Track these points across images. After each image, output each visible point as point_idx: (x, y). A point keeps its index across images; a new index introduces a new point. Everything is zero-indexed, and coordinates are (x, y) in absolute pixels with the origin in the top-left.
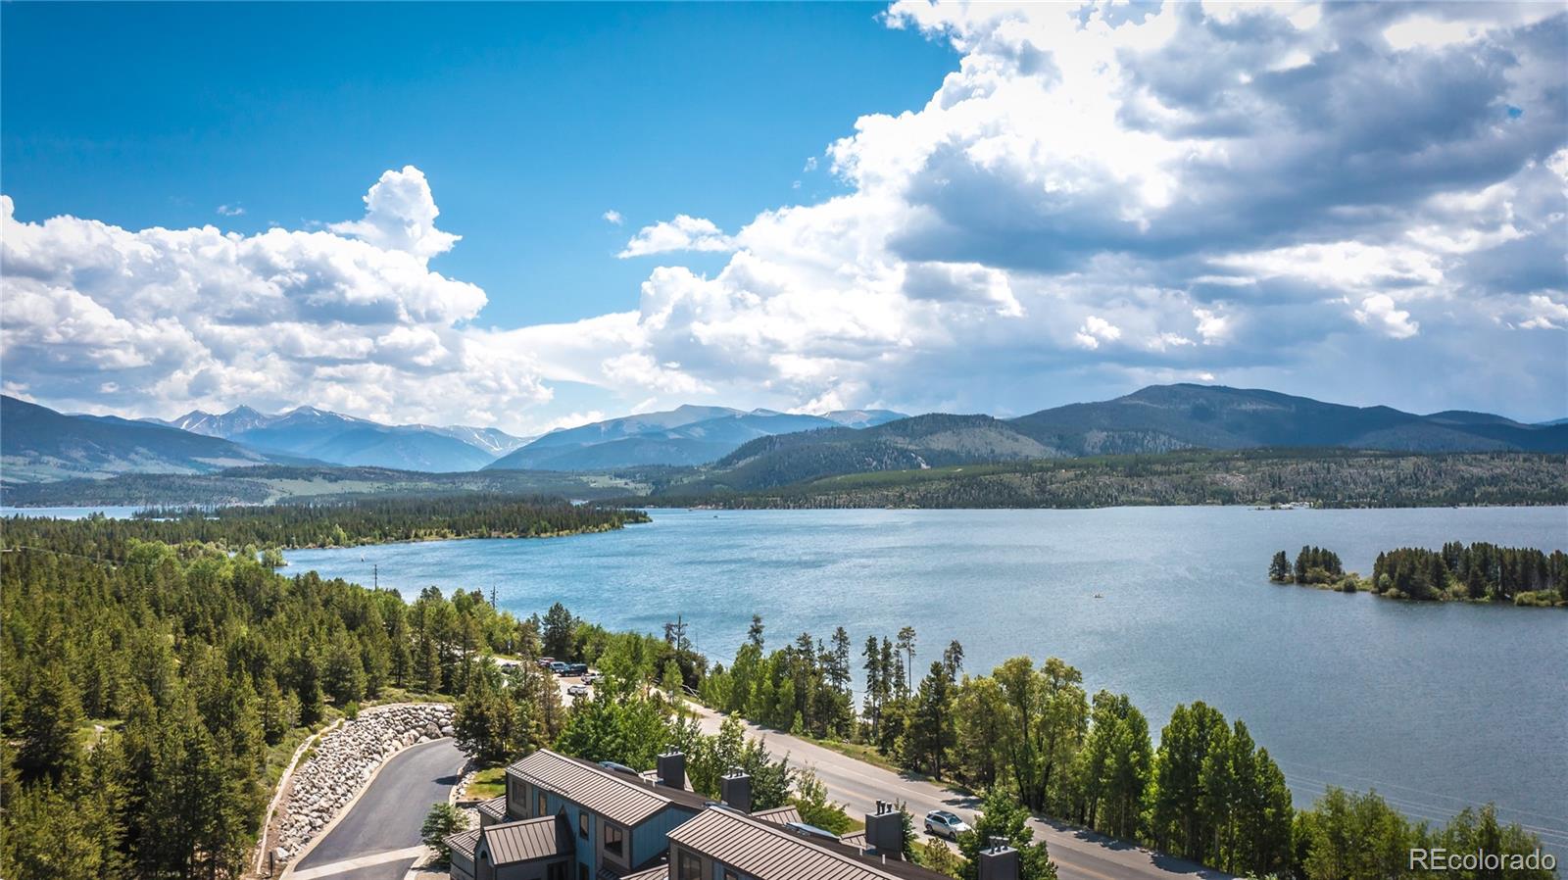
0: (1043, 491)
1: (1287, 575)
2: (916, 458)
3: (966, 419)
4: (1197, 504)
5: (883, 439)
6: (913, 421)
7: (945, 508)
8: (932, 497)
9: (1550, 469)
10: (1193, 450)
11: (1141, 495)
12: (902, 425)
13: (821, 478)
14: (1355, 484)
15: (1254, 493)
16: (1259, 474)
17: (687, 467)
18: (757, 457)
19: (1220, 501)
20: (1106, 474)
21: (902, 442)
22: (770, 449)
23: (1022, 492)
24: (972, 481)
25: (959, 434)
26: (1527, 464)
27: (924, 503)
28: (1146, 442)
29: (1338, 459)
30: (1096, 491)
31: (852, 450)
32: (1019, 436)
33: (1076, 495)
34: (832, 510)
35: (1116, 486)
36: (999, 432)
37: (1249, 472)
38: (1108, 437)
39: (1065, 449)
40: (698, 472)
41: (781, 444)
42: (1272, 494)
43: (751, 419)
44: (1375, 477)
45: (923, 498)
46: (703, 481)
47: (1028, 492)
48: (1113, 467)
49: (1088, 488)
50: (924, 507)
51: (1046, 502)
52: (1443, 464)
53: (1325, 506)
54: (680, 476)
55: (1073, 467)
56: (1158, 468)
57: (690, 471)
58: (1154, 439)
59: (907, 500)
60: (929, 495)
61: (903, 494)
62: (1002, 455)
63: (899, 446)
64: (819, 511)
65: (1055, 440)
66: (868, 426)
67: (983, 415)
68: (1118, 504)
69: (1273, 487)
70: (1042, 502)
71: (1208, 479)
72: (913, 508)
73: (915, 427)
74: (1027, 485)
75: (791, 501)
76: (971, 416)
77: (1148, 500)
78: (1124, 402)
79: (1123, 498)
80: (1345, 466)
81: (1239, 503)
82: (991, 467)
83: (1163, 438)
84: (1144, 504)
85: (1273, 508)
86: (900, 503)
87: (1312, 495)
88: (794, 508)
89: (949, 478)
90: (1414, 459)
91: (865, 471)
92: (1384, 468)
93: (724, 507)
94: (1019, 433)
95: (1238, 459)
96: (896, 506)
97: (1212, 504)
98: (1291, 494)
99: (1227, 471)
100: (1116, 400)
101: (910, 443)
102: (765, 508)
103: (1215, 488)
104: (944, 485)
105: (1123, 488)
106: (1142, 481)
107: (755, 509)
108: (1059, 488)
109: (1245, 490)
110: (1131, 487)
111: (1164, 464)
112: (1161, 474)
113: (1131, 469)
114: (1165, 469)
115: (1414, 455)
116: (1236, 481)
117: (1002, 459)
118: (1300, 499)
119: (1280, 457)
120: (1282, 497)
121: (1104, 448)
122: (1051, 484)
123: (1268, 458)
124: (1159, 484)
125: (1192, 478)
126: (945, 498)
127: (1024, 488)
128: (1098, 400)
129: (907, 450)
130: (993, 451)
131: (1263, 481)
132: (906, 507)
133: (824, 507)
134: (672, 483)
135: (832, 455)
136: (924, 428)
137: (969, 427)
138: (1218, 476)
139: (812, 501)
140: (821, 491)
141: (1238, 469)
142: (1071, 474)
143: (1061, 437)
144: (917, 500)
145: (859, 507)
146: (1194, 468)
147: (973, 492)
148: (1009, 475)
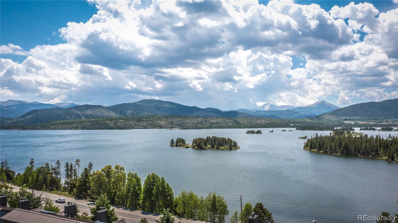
0: (116, 125)
1: (174, 144)
2: (81, 116)
3: (95, 106)
4: (154, 128)
5: (72, 111)
6: (81, 106)
7: (89, 129)
8: (86, 127)
9: (228, 121)
10: (153, 115)
11: (140, 126)
12: (78, 107)
13: (53, 121)
14: (189, 124)
15: (167, 126)
16: (168, 121)
18: (33, 115)
19: (159, 128)
20: (132, 121)
21: (77, 112)
22: (38, 113)
23: (110, 125)
24: (97, 122)
25: (94, 110)
26: (223, 120)
27: (83, 128)
28: (142, 113)
29: (185, 118)
30: (129, 125)
31: (63, 114)
32: (110, 111)
33: (124, 126)
35: (134, 124)
36: (105, 110)
37: (165, 121)
38: (132, 112)
39: (121, 115)
40: (14, 119)
41: (41, 112)
42: (171, 126)
43: (31, 104)
44: (193, 122)
45: (83, 127)
46: (15, 122)
47: (112, 125)
48: (133, 119)
49: (127, 124)
50: (83, 129)
51: (117, 128)
52: (207, 120)
53: (182, 129)
54: (7, 120)
55: (124, 119)
56: (145, 120)
57: (11, 119)
58: (144, 113)
59: (78, 127)
60: (85, 126)
61: (77, 126)
62: (105, 116)
63: (76, 113)
64: (52, 130)
65: (119, 112)
66: (68, 107)
67: (100, 105)
68: (135, 129)
69: (171, 124)
70: (115, 128)
71: (156, 123)
72: (80, 129)
73: (81, 108)
74: (112, 124)
75: (44, 128)
76: (97, 106)
77: (142, 127)
78: (137, 103)
79: (136, 127)
80: (187, 120)
81: (163, 128)
82: (102, 119)
83: (146, 112)
84: (141, 128)
85: (171, 129)
86: (76, 128)
87: (179, 127)
88: (44, 130)
89: (90, 122)
91: (67, 120)
92: (195, 120)
93: (22, 129)
95: (163, 118)
96: (75, 129)
97: (157, 128)
98: (175, 126)
99: (161, 121)
100: (134, 103)
101: (80, 112)
102: (35, 130)
103: (158, 125)
104: (89, 124)
105: (136, 125)
106: (140, 123)
107: (32, 130)
108: (120, 124)
109: (165, 125)
110: (138, 124)
112: (145, 121)
113: (138, 120)
114: (146, 120)
115: (201, 117)
116: (163, 123)
117: (105, 117)
118: (177, 127)
119: (173, 117)
120: (173, 127)
121: (131, 115)
122: (118, 123)
123: (170, 118)
124: (145, 123)
125: (153, 122)
126: (89, 127)
127: (111, 124)
128: (130, 103)
129: (79, 114)
130: (103, 115)
131: (169, 123)
132: (78, 129)
133: (54, 130)
134: (5, 122)
135: (57, 115)
136: (84, 108)
137: (96, 108)
138: (159, 122)
139: (50, 128)
140: (54, 125)
141: (163, 120)
142: (123, 121)
143: (121, 112)
144: (81, 127)
145: (64, 129)
146: (153, 120)
147: (97, 125)
148: (107, 121)
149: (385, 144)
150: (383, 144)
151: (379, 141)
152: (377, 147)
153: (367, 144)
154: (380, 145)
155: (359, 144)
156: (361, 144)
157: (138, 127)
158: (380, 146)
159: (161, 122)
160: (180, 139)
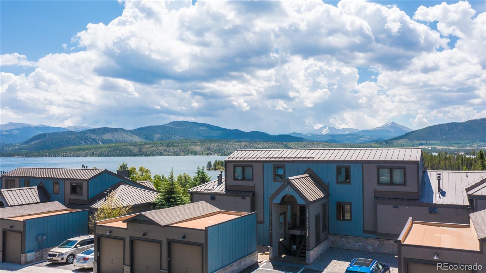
0: (140, 151)
1: (211, 168)
2: (98, 141)
3: (115, 129)
4: (187, 155)
5: (87, 135)
6: (97, 130)
7: (108, 156)
9: (277, 146)
10: (186, 140)
11: (170, 153)
12: (93, 131)
13: (64, 147)
14: (230, 149)
15: (203, 152)
16: (204, 147)
17: (11, 144)
18: (39, 140)
19: (193, 154)
20: (160, 146)
21: (93, 136)
22: (45, 138)
24: (117, 148)
25: (113, 134)
26: (272, 144)
27: (101, 155)
28: (172, 138)
29: (225, 143)
30: (157, 151)
31: (76, 138)
32: (133, 135)
33: (151, 152)
34: (68, 157)
35: (163, 150)
36: (127, 134)
37: (201, 146)
38: (161, 136)
39: (147, 139)
40: (15, 145)
41: (49, 136)
42: (208, 152)
43: (37, 128)
45: (100, 153)
46: (17, 148)
47: (135, 151)
48: (162, 144)
49: (154, 150)
50: (101, 156)
52: (252, 144)
53: (221, 155)
54: (8, 147)
55: (150, 144)
56: (176, 144)
57: (12, 145)
58: (175, 137)
59: (95, 154)
60: (103, 153)
61: (93, 152)
63: (92, 137)
64: (63, 157)
65: (145, 137)
66: (81, 131)
67: (122, 128)
68: (163, 155)
69: (208, 150)
70: (140, 154)
71: (190, 148)
72: (97, 156)
73: (98, 132)
74: (136, 150)
75: (52, 155)
76: (117, 128)
77: (173, 154)
78: (166, 126)
79: (165, 153)
80: (227, 144)
81: (198, 155)
82: (124, 144)
83: (177, 137)
86: (93, 155)
87: (218, 153)
88: (53, 157)
89: (110, 147)
90: (245, 143)
91: (80, 145)
92: (237, 145)
93: (26, 156)
94: (133, 134)
95: (198, 142)
96: (91, 156)
97: (191, 155)
98: (213, 152)
99: (195, 145)
100: (163, 125)
101: (96, 137)
102: (42, 157)
103: (192, 150)
104: (108, 149)
105: (165, 151)
106: (171, 148)
107: (38, 157)
108: (145, 150)
109: (200, 151)
110: (167, 150)
111: (177, 144)
112: (176, 146)
113: (168, 145)
114: (177, 145)
115: (244, 142)
116: (198, 148)
117: (127, 142)
118: (215, 154)
119: (210, 142)
120: (210, 153)
121: (160, 139)
122: (143, 149)
123: (207, 142)
124: (176, 149)
125: (185, 148)
126: (108, 153)
127: (134, 150)
128: (158, 125)
129: (95, 139)
130: (124, 140)
131: (205, 149)
133: (65, 157)
134: (4, 149)
135: (68, 140)
136: (101, 132)
137: (117, 132)
138: (193, 147)
139: (60, 154)
140: (65, 151)
141: (198, 145)
142: (149, 146)
143: (146, 136)
144: (98, 154)
145: (78, 156)
146: (186, 145)
147: (118, 151)
148: (129, 146)
149: (468, 161)
150: (466, 162)
151: (461, 158)
152: (459, 165)
153: (447, 161)
154: (462, 163)
155: (436, 162)
156: (439, 161)
157: (168, 153)
158: (463, 165)
159: (196, 148)
160: (219, 161)
